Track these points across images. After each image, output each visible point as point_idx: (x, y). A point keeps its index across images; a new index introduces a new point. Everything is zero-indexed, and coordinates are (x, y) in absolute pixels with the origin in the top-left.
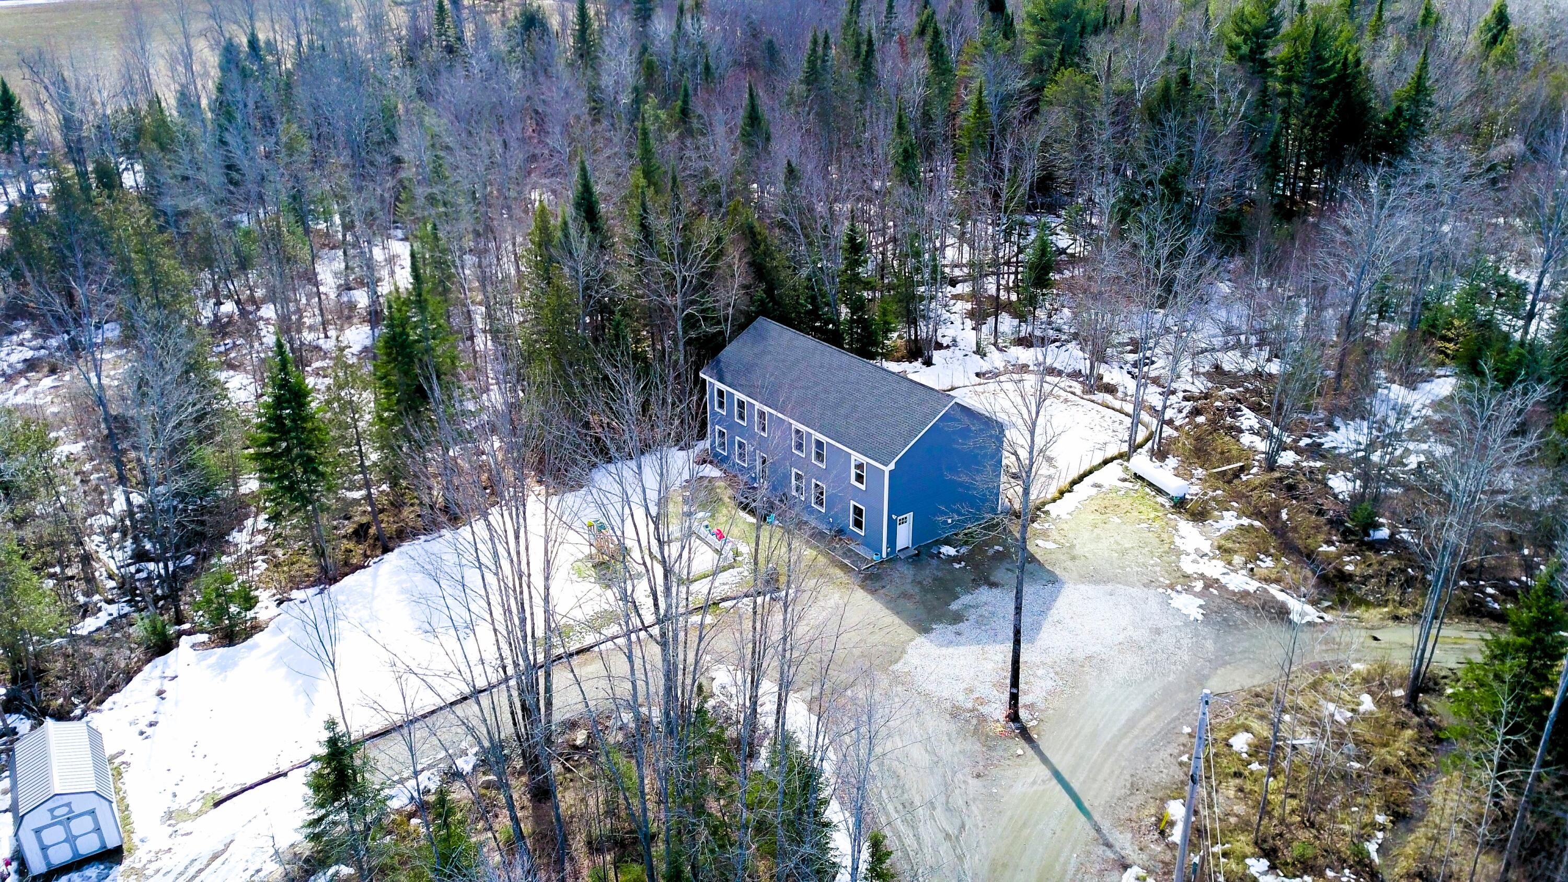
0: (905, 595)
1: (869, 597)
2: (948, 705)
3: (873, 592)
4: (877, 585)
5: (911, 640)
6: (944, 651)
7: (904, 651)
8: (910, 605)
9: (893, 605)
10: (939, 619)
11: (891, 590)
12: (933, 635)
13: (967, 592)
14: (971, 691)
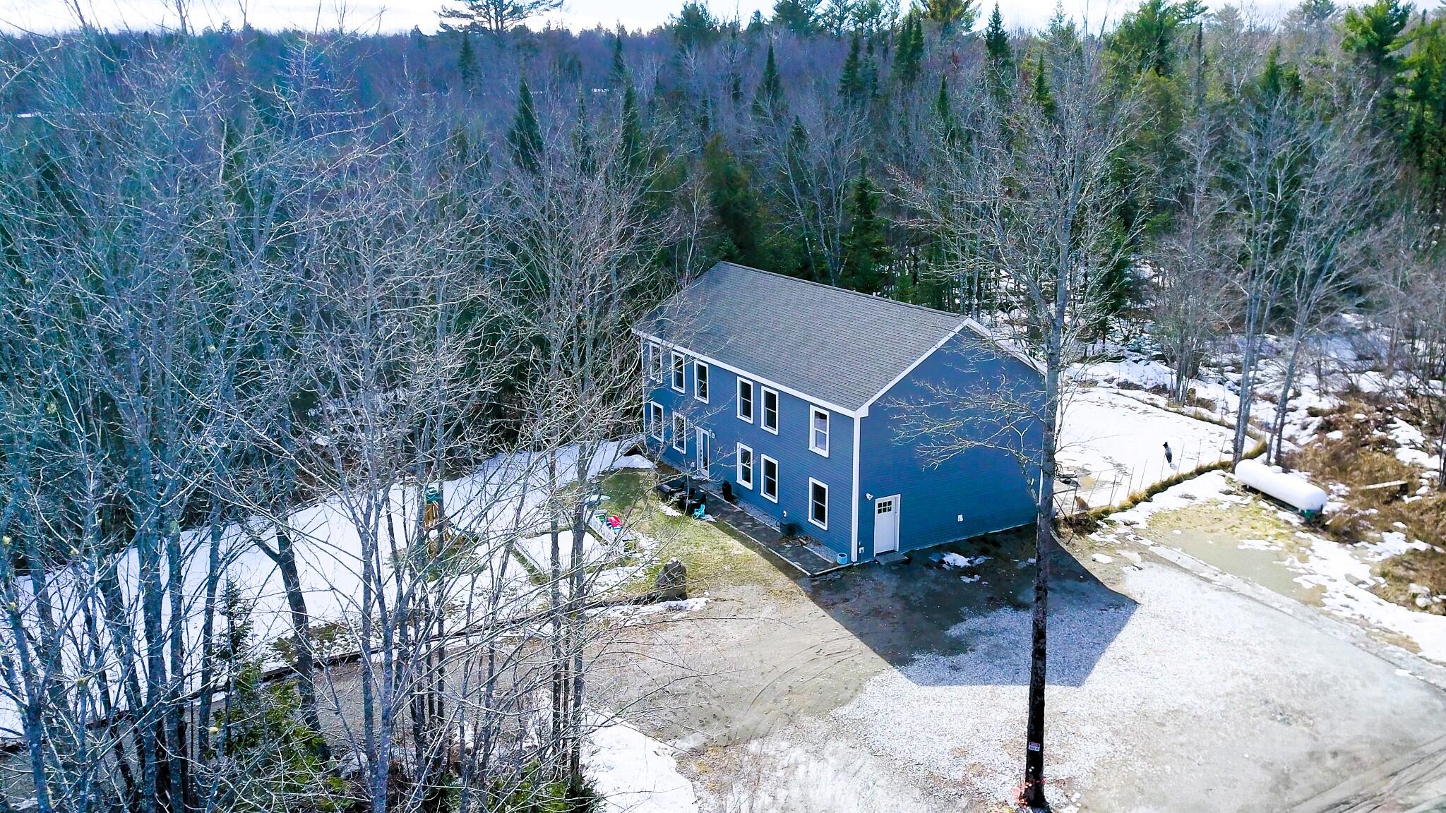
0: (877, 612)
1: (821, 612)
2: (922, 773)
3: (826, 606)
4: (836, 598)
5: (876, 673)
6: (928, 691)
7: (859, 688)
8: (882, 626)
9: (858, 625)
10: (926, 648)
11: (858, 605)
12: (912, 669)
13: (979, 612)
14: (964, 753)
